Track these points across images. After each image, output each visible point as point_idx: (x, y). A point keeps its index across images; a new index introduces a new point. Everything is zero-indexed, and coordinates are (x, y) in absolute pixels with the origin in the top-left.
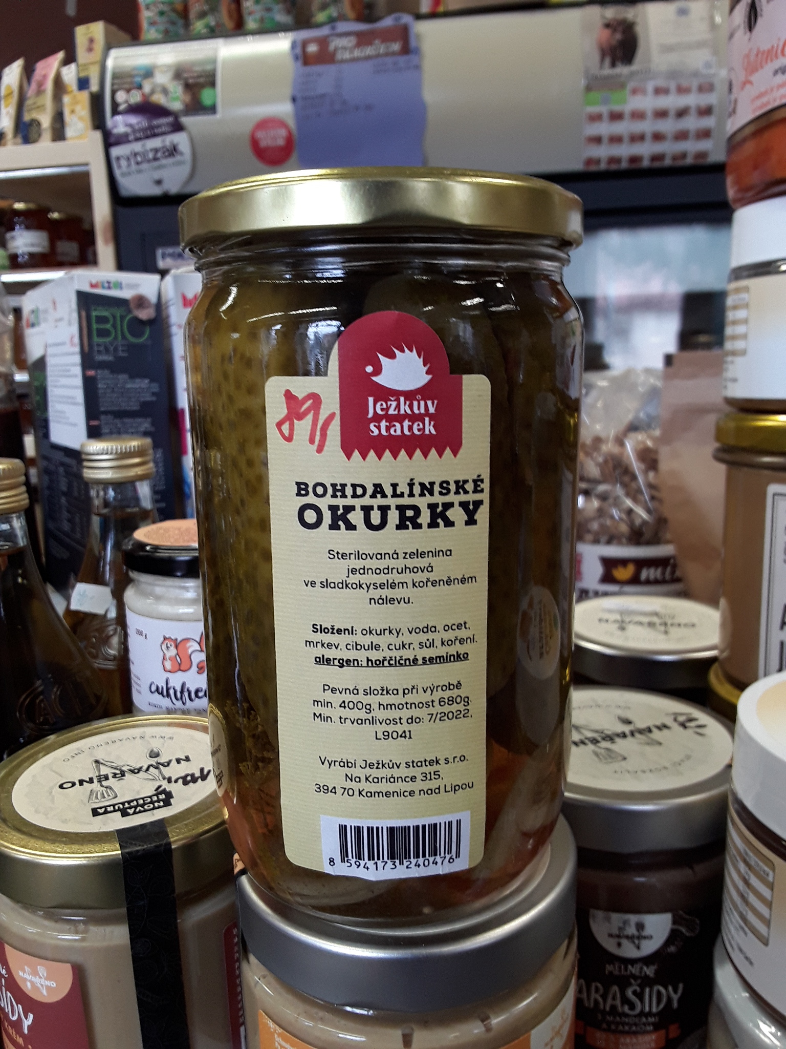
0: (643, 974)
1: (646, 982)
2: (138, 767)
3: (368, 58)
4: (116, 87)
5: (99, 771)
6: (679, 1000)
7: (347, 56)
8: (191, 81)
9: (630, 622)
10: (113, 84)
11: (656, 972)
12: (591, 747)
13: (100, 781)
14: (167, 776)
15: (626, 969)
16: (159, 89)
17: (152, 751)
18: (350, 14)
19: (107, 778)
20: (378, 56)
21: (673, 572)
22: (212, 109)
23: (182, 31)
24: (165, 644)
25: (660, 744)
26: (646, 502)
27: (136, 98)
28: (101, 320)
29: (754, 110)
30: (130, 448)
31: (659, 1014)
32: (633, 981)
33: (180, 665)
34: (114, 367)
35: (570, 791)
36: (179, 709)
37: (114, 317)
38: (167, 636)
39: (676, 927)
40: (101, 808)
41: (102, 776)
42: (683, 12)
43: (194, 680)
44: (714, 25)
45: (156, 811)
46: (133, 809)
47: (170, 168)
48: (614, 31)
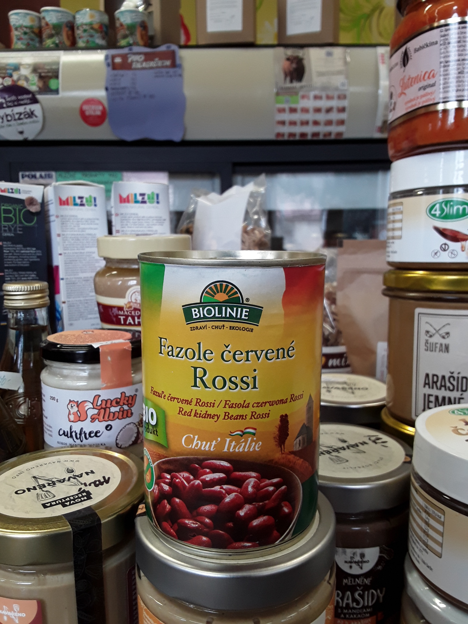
0: (364, 583)
1: (366, 588)
2: (62, 478)
3: (151, 68)
5: (38, 483)
6: (383, 597)
7: (139, 66)
8: (43, 74)
9: (332, 388)
11: (371, 582)
12: (327, 456)
13: (40, 489)
14: (83, 483)
15: (355, 581)
16: (23, 78)
17: (68, 469)
18: (141, 42)
19: (44, 486)
20: (157, 67)
21: (346, 362)
22: (57, 91)
23: (37, 45)
24: (70, 405)
25: (365, 452)
26: (330, 322)
27: (8, 82)
28: (7, 211)
29: (407, 109)
30: (36, 287)
31: (373, 606)
32: (358, 588)
33: (79, 417)
34: (14, 240)
35: (321, 479)
36: (78, 444)
37: (15, 210)
38: (72, 400)
39: (381, 555)
40: (47, 503)
41: (41, 485)
42: (329, 54)
43: (88, 426)
44: (346, 63)
45: (84, 502)
46: (68, 503)
47: (29, 124)
48: (292, 62)
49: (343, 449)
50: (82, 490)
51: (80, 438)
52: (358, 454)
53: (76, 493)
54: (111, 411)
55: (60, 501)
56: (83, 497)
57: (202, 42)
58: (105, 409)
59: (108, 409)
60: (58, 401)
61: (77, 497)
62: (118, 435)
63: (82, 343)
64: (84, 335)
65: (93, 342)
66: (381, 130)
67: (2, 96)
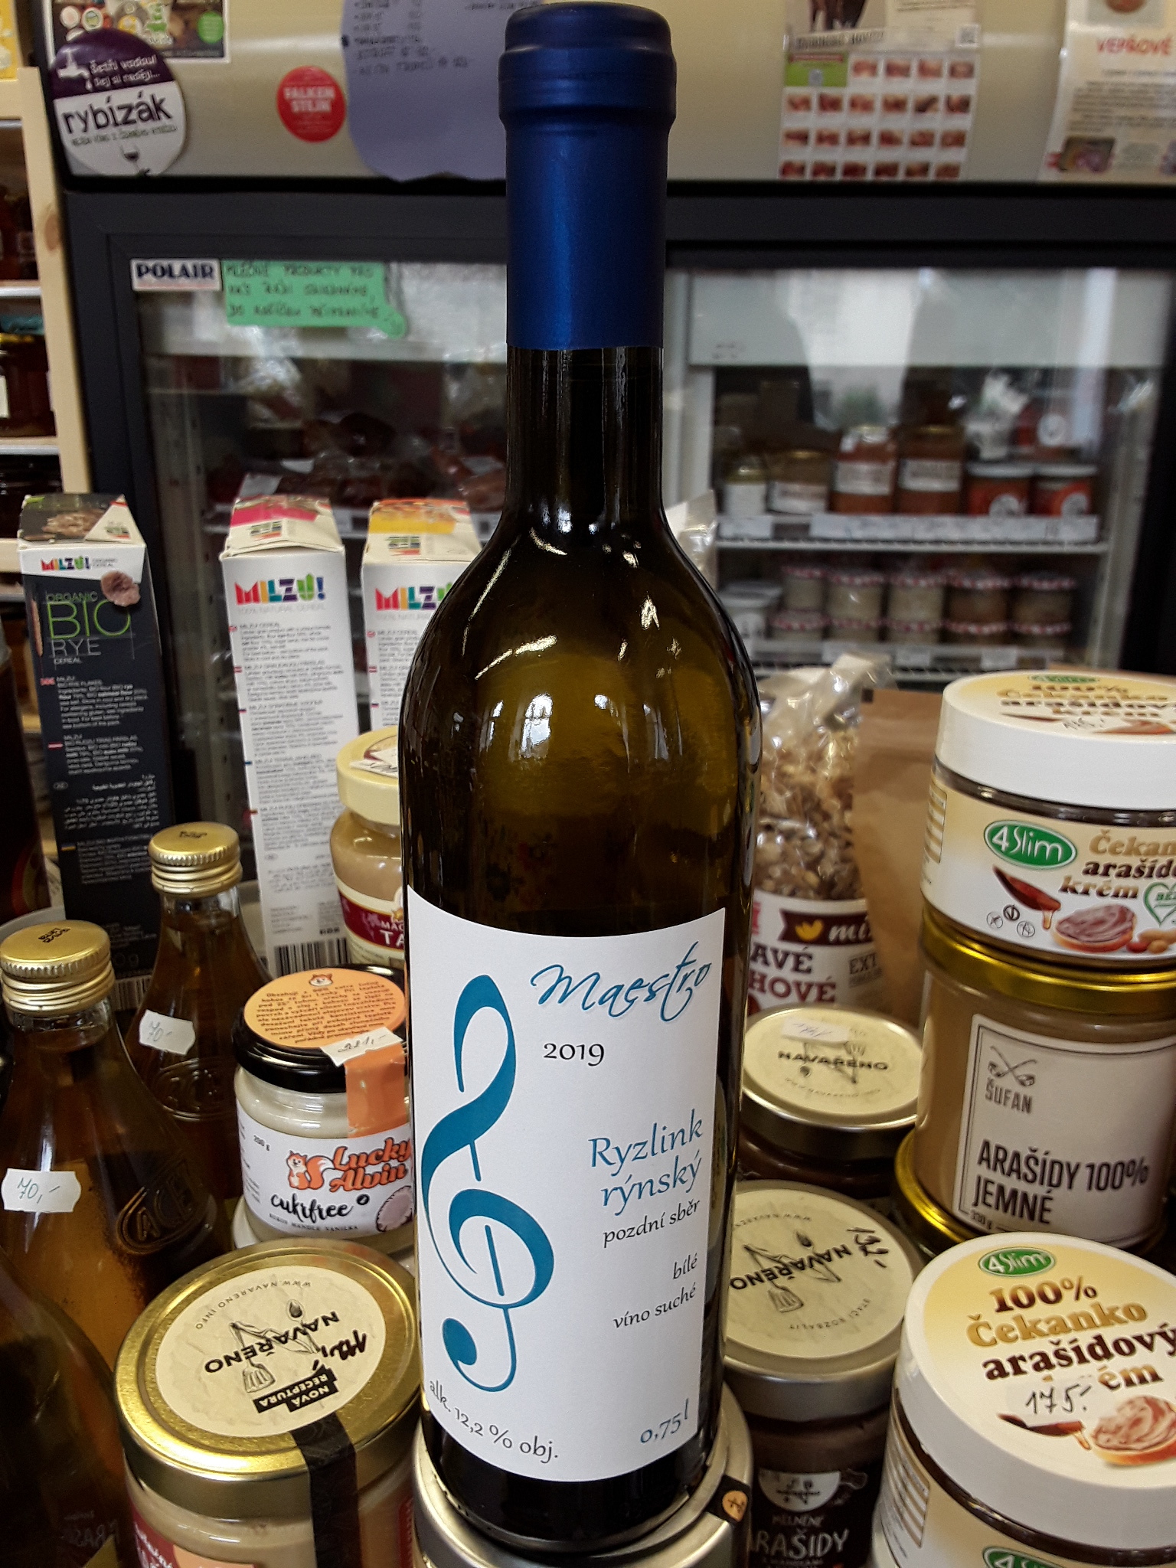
0: (809, 1524)
1: (813, 1531)
2: (283, 1332)
4: (61, 1)
5: (243, 1343)
6: (845, 1544)
8: (182, 1)
9: (814, 1060)
11: (822, 1523)
12: (767, 1284)
13: (248, 1358)
14: (320, 1346)
15: (793, 1520)
16: (131, 9)
17: (291, 1305)
19: (255, 1354)
21: (868, 931)
22: (218, 50)
24: (292, 1160)
25: (839, 1280)
27: (94, 21)
30: (211, 854)
31: (823, 1557)
32: (799, 1530)
33: (310, 1182)
36: (308, 1227)
38: (295, 1152)
39: (843, 1483)
40: (263, 1399)
41: (248, 1348)
43: (325, 1198)
45: (323, 1400)
46: (298, 1399)
47: (151, 135)
49: (800, 1265)
50: (319, 1366)
51: (311, 1216)
52: (825, 1285)
53: (309, 1376)
54: (367, 1172)
55: (284, 1396)
56: (322, 1385)
58: (356, 1171)
59: (361, 1170)
60: (270, 1148)
61: (311, 1384)
62: (380, 1211)
63: (311, 1037)
64: (314, 996)
65: (332, 1036)
66: (1059, 162)
67: (80, 60)
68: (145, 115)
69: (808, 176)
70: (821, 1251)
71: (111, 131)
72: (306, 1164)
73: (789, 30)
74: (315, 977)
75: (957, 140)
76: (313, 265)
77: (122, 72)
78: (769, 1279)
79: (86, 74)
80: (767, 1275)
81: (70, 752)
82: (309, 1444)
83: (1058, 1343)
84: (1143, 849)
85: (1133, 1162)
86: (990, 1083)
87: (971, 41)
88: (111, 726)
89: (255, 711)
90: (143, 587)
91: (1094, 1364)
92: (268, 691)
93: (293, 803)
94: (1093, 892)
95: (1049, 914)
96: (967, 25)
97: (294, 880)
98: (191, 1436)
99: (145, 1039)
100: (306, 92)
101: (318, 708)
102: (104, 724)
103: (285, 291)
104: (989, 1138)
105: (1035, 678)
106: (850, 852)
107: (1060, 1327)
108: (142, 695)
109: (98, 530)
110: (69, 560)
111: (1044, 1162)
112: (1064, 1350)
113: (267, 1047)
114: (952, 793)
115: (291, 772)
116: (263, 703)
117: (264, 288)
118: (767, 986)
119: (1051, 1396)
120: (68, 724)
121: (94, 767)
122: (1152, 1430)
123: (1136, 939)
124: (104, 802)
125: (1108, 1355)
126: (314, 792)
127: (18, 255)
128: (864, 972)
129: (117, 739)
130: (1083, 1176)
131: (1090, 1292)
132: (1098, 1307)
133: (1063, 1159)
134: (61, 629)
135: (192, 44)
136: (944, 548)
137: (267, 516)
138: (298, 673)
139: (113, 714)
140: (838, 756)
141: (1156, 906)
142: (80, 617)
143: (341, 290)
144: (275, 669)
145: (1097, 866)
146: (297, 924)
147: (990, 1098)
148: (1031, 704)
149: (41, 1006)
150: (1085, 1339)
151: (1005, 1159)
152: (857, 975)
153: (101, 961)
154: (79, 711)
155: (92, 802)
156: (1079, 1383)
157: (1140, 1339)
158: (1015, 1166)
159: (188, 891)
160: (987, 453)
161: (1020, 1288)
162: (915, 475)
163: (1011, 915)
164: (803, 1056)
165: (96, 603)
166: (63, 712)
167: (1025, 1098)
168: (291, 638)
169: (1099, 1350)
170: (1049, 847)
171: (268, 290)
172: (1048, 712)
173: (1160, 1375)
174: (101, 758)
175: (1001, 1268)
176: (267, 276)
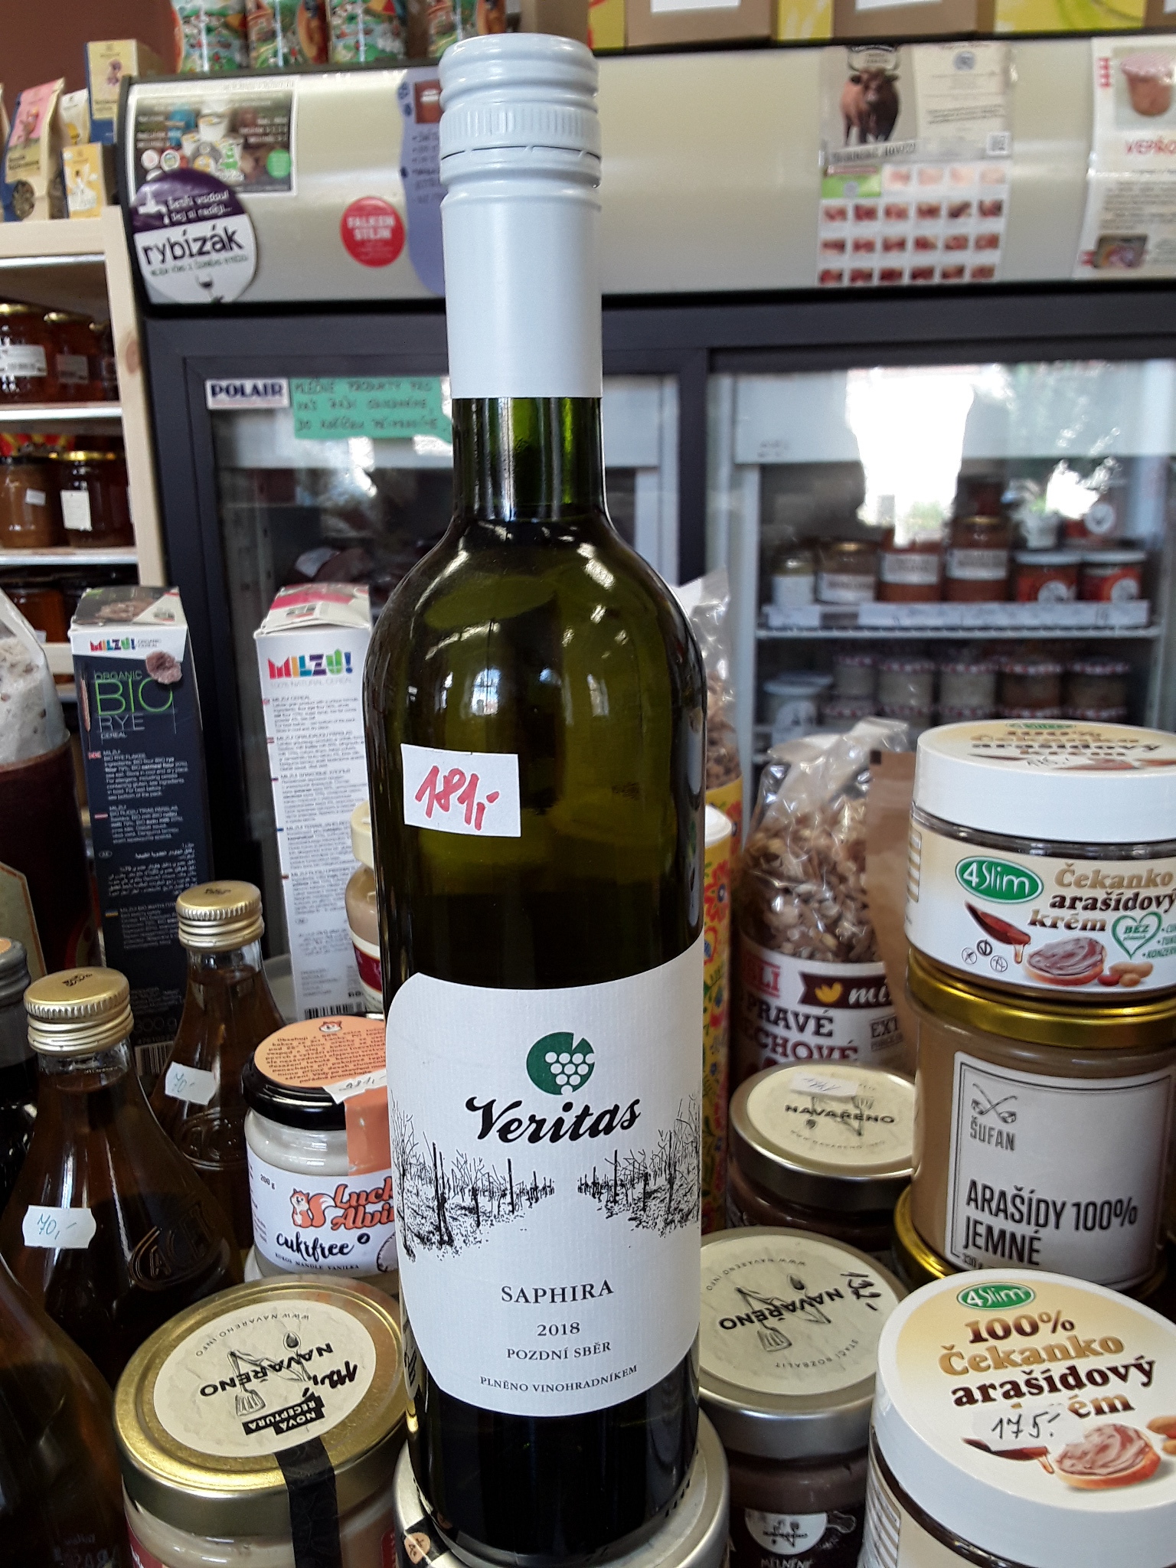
2: (278, 1361)
4: (141, 145)
5: (238, 1368)
8: (252, 140)
9: (821, 1113)
10: (136, 141)
11: (811, 1567)
12: (757, 1324)
13: (242, 1384)
14: (312, 1376)
15: (781, 1563)
16: (207, 150)
17: (289, 1336)
19: (249, 1380)
21: (888, 994)
22: (286, 183)
23: (238, 57)
24: (295, 1198)
25: (829, 1321)
27: (172, 162)
33: (312, 1220)
36: (310, 1267)
38: (298, 1190)
39: (830, 1526)
40: (252, 1422)
41: (243, 1375)
42: (964, 62)
43: (327, 1237)
44: (1007, 85)
45: (309, 1425)
46: (285, 1423)
47: (224, 266)
48: (866, 88)
49: (792, 1308)
50: (309, 1394)
51: (314, 1254)
52: (815, 1327)
53: (299, 1402)
54: (367, 1211)
55: (273, 1420)
56: (310, 1411)
57: (635, 42)
58: (356, 1209)
59: (361, 1209)
60: (275, 1187)
61: (300, 1409)
62: (381, 1250)
63: (316, 1077)
64: (323, 1041)
65: (334, 1077)
66: (1093, 260)
67: (158, 197)
68: (218, 246)
69: (846, 283)
70: (813, 1294)
71: (187, 261)
72: (308, 1202)
73: (824, 146)
74: (325, 1023)
75: (992, 242)
76: (375, 381)
77: (196, 207)
78: (760, 1320)
79: (164, 209)
80: (757, 1317)
81: (116, 822)
82: (294, 1464)
83: (1030, 1373)
84: (1108, 882)
85: (1120, 1201)
86: (974, 1121)
87: (1002, 149)
88: (153, 797)
89: (286, 780)
90: (185, 665)
91: (1065, 1393)
92: (299, 760)
93: (322, 868)
94: (1061, 925)
95: (1019, 947)
96: (999, 133)
97: (324, 944)
98: (180, 1454)
99: (169, 1091)
100: (367, 221)
101: (346, 776)
102: (147, 795)
103: (350, 406)
104: (976, 1179)
105: (1013, 726)
106: (866, 914)
107: (1034, 1357)
108: (183, 767)
109: (147, 615)
110: (116, 641)
111: (1030, 1200)
112: (1036, 1379)
113: (277, 1088)
114: (925, 832)
115: (320, 838)
116: (294, 772)
117: (330, 403)
118: (789, 1051)
119: (1018, 1422)
120: (112, 794)
121: (137, 836)
122: (1118, 1456)
123: (1107, 972)
124: (146, 869)
125: (1080, 1384)
126: (343, 857)
127: (102, 379)
128: (885, 1037)
129: (159, 809)
130: (1069, 1214)
131: (1068, 1326)
132: (1075, 1340)
133: (1049, 1200)
134: (108, 705)
135: (261, 178)
136: (993, 634)
137: (305, 600)
138: (327, 744)
139: (155, 786)
140: (852, 819)
141: (1125, 939)
142: (125, 695)
143: (402, 404)
144: (304, 740)
145: (1063, 899)
146: (326, 987)
147: (975, 1137)
148: (1003, 746)
149: (61, 1047)
150: (1058, 1369)
151: (992, 1198)
152: (879, 1038)
153: (120, 1004)
154: (124, 782)
155: (135, 869)
156: (1048, 1410)
157: (1114, 1370)
158: (1002, 1207)
159: (211, 945)
160: (1034, 541)
161: (998, 1320)
162: (962, 564)
163: (985, 950)
164: (811, 1110)
165: (140, 682)
166: (109, 784)
167: (1008, 1135)
168: (320, 710)
169: (1071, 1380)
170: (1016, 882)
171: (334, 405)
172: (1016, 753)
173: (1132, 1404)
174: (143, 828)
175: (979, 1302)
176: (332, 392)
